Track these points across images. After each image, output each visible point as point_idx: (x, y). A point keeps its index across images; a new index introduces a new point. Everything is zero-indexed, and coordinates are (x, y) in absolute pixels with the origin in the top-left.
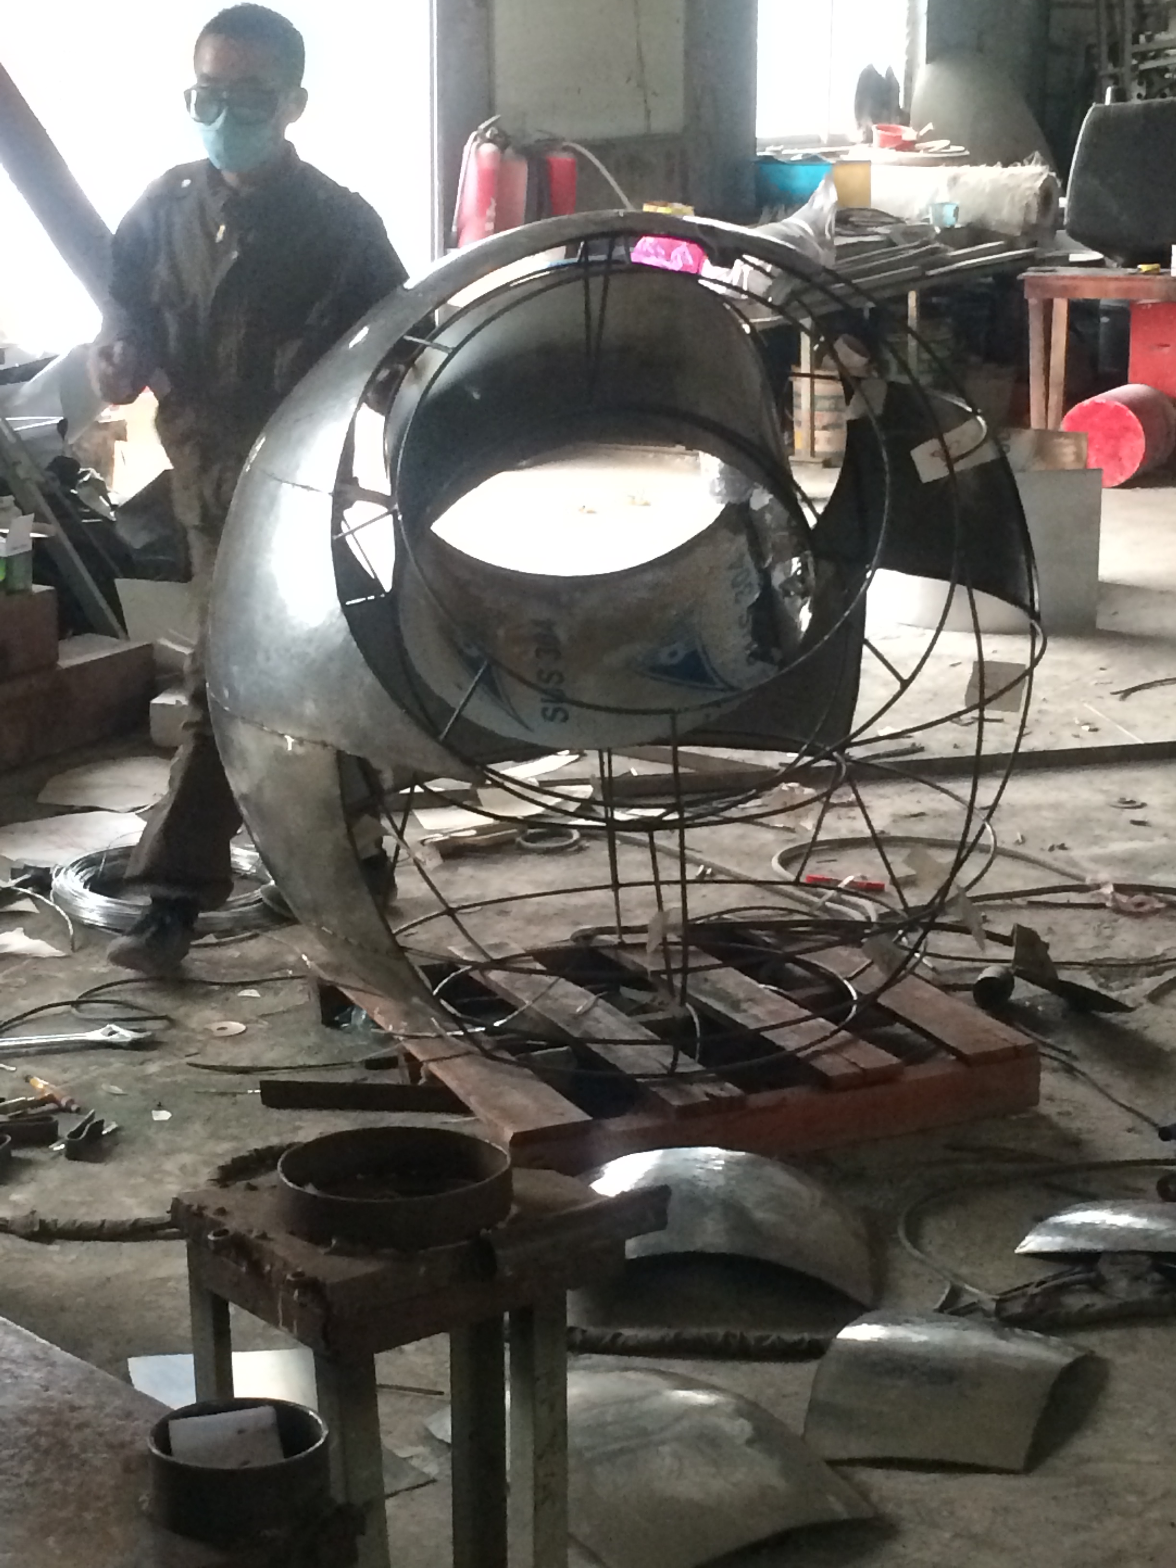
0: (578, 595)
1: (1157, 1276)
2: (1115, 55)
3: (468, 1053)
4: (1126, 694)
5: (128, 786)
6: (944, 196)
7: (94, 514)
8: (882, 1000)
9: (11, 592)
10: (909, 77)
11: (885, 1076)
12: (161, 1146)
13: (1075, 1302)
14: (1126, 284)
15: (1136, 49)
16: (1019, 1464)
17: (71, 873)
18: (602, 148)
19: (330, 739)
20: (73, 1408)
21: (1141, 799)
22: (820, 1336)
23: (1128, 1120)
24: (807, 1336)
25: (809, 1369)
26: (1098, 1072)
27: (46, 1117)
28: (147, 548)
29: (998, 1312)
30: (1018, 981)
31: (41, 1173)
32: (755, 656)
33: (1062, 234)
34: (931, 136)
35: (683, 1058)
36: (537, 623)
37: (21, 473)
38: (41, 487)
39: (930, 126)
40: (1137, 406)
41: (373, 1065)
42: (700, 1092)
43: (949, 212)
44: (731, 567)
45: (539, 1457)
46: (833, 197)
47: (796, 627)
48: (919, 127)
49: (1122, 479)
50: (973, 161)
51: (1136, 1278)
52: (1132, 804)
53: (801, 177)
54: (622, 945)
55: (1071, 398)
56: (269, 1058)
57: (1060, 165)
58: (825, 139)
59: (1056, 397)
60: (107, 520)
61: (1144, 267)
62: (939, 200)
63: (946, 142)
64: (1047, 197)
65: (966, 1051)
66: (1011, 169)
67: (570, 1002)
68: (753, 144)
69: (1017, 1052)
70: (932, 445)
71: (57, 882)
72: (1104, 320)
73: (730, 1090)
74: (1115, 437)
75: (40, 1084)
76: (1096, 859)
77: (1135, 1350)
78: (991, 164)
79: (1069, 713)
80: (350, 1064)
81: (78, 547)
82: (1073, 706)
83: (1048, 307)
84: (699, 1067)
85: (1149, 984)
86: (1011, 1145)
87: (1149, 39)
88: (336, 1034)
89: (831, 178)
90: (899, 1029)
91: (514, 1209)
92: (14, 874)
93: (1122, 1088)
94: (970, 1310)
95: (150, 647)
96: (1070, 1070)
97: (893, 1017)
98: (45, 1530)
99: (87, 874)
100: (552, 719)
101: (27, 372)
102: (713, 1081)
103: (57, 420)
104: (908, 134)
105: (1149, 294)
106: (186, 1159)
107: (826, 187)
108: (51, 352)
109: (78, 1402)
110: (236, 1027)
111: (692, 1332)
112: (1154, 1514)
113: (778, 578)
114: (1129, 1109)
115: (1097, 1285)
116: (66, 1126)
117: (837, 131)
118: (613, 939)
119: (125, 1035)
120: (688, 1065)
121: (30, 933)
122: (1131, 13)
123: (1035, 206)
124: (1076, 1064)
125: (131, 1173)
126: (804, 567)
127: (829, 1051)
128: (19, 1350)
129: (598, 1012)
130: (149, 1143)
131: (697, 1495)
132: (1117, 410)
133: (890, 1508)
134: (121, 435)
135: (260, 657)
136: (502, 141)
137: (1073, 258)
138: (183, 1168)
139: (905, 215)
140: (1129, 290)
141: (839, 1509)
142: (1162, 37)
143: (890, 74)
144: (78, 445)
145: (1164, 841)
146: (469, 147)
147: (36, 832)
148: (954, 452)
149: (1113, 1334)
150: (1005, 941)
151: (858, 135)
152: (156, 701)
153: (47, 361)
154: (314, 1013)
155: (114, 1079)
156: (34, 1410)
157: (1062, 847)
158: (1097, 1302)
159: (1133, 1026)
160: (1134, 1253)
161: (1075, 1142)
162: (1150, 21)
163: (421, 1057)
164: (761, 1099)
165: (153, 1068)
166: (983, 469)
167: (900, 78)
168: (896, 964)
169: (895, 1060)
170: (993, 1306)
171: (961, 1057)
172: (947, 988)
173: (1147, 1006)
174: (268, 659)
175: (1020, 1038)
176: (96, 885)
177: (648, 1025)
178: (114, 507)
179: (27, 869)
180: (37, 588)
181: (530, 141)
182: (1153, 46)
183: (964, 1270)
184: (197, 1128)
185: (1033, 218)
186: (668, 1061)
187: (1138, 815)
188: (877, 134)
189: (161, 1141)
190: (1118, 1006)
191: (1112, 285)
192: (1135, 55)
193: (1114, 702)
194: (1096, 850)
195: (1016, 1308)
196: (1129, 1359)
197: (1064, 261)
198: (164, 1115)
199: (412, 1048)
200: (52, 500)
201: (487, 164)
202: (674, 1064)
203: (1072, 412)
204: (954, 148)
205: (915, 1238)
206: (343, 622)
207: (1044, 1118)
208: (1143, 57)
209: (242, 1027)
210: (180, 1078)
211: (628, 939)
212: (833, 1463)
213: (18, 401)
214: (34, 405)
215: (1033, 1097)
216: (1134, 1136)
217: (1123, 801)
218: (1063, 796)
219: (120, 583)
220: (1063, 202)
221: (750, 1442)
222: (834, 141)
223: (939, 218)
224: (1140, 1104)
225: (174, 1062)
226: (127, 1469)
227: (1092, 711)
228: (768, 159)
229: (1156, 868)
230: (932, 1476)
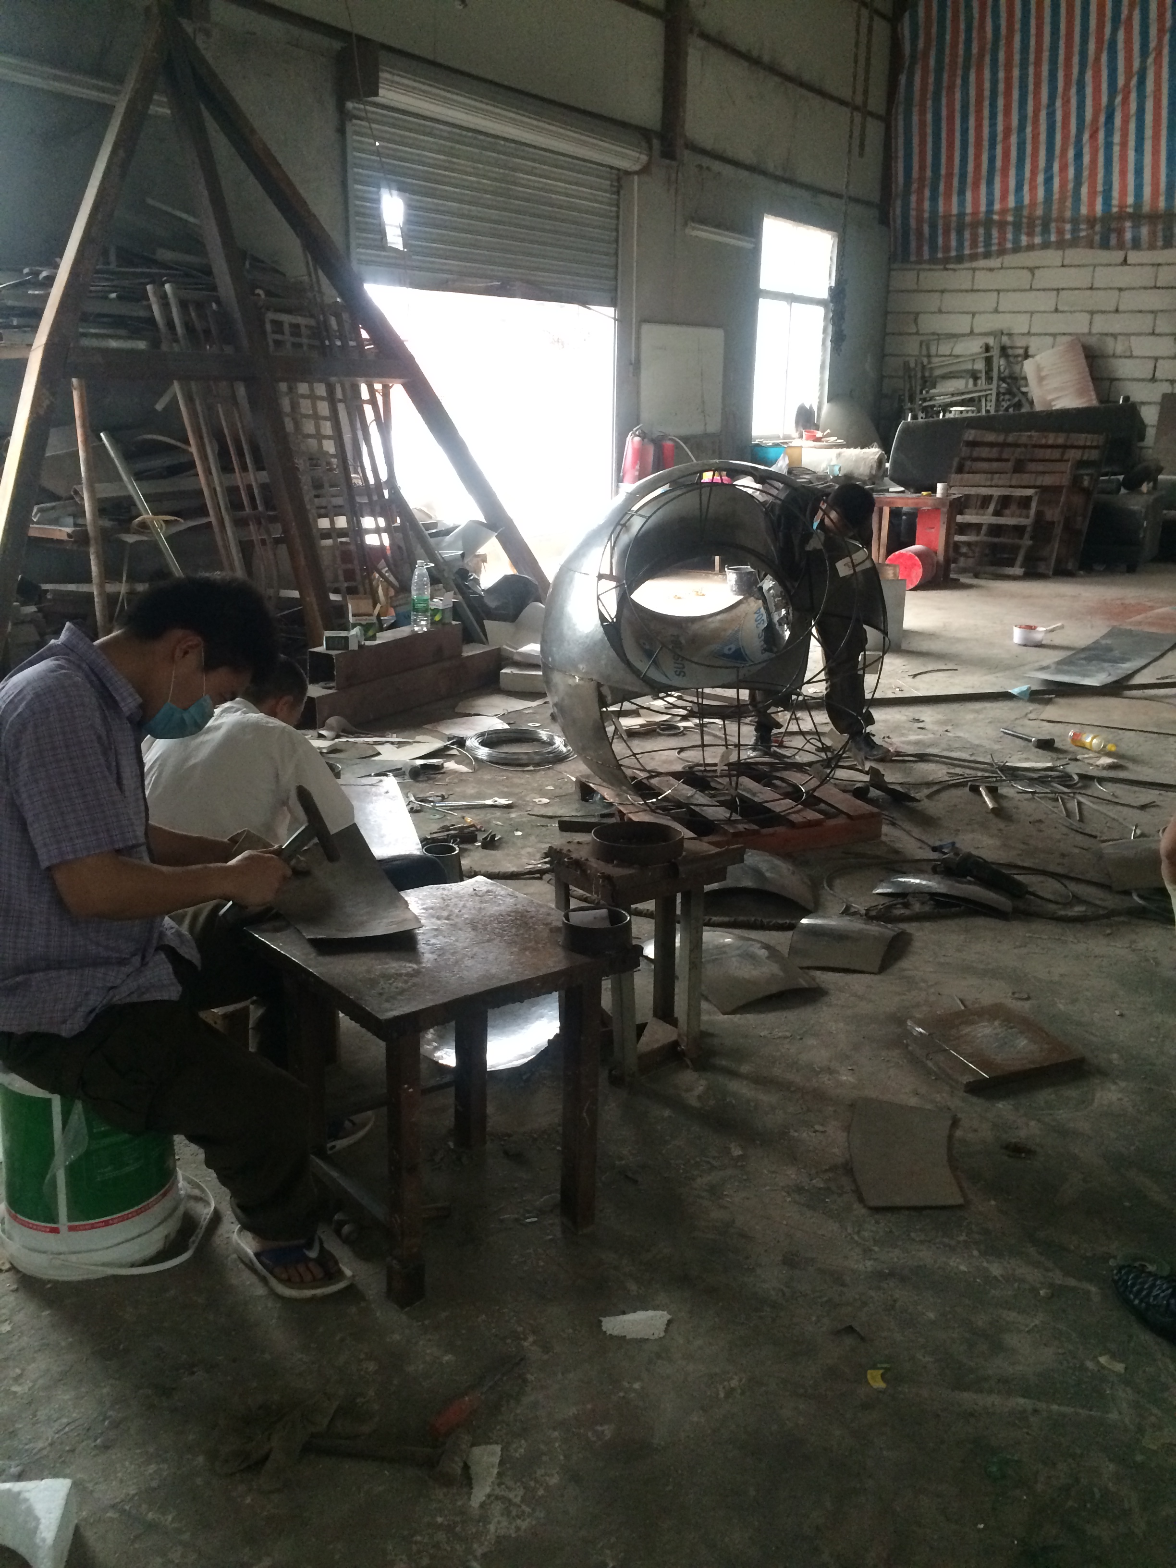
0: (689, 624)
1: (932, 902)
2: (912, 400)
3: (645, 810)
4: (915, 676)
5: (493, 706)
6: (834, 462)
7: (475, 593)
8: (815, 794)
9: (444, 624)
10: (820, 409)
11: (817, 823)
12: (519, 845)
13: (899, 911)
14: (916, 500)
15: (922, 396)
16: (876, 970)
17: (473, 739)
18: (686, 439)
19: (595, 677)
20: (527, 912)
21: (922, 719)
22: (794, 922)
23: (919, 844)
24: (788, 921)
25: (790, 933)
26: (908, 826)
27: (473, 832)
28: (496, 608)
29: (866, 915)
30: (871, 789)
31: (472, 853)
32: (765, 650)
33: (886, 479)
34: (829, 435)
35: (734, 814)
36: (672, 635)
37: (446, 575)
38: (454, 580)
39: (828, 431)
40: (919, 554)
41: (603, 816)
42: (741, 827)
43: (836, 469)
44: (755, 613)
45: (691, 951)
46: (787, 461)
47: (783, 637)
48: (823, 432)
49: (912, 587)
50: (848, 446)
51: (923, 903)
52: (918, 721)
53: (772, 453)
54: (705, 770)
55: (889, 552)
56: (560, 812)
57: (886, 447)
58: (781, 436)
59: (883, 551)
60: (480, 595)
61: (924, 493)
62: (832, 463)
63: (836, 438)
64: (880, 462)
65: (851, 814)
66: (864, 450)
67: (684, 792)
68: (750, 437)
69: (872, 815)
70: (847, 560)
71: (468, 743)
72: (904, 517)
73: (755, 827)
74: (909, 568)
75: (469, 820)
76: (903, 743)
77: (923, 930)
78: (855, 448)
79: (890, 684)
80: (594, 816)
81: (469, 606)
82: (891, 681)
83: (881, 511)
84: (740, 818)
85: (926, 792)
86: (869, 852)
87: (927, 392)
88: (587, 804)
89: (785, 454)
90: (822, 806)
91: (684, 853)
92: (449, 739)
93: (916, 832)
94: (855, 914)
95: (499, 650)
96: (893, 824)
97: (820, 800)
98: (526, 949)
99: (480, 740)
100: (679, 675)
101: (447, 532)
102: (745, 823)
103: (461, 552)
104: (819, 434)
105: (926, 504)
106: (529, 850)
107: (784, 457)
108: (457, 523)
109: (529, 910)
110: (546, 801)
111: (741, 918)
112: (932, 990)
113: (776, 618)
114: (920, 840)
115: (906, 905)
116: (481, 836)
117: (787, 433)
118: (702, 768)
119: (503, 801)
120: (735, 817)
121: (457, 763)
122: (919, 382)
123: (875, 466)
124: (897, 822)
125: (508, 855)
126: (788, 613)
127: (794, 813)
128: (503, 892)
129: (697, 796)
130: (514, 843)
131: (747, 976)
132: (911, 556)
133: (823, 985)
134: (485, 561)
135: (566, 644)
136: (643, 436)
137: (891, 490)
138: (529, 853)
139: (817, 470)
140: (917, 504)
141: (803, 983)
142: (933, 391)
143: (811, 407)
144: (467, 564)
145: (932, 736)
146: (629, 438)
147: (456, 723)
148: (856, 562)
149: (914, 924)
150: (867, 773)
151: (795, 434)
152: (503, 671)
153: (457, 527)
154: (577, 796)
155: (498, 819)
156: (511, 912)
157: (888, 737)
158: (907, 912)
159: (920, 808)
160: (922, 893)
161: (897, 852)
162: (928, 384)
163: (625, 812)
164: (765, 831)
165: (513, 815)
166: (865, 572)
167: (815, 409)
168: (823, 777)
169: (822, 817)
170: (864, 912)
171: (848, 816)
172: (844, 791)
173: (926, 800)
174: (569, 644)
175: (876, 810)
176: (484, 744)
177: (717, 801)
178: (483, 590)
179: (454, 737)
180: (454, 623)
181: (654, 436)
182: (928, 395)
183: (851, 899)
184: (533, 838)
185: (874, 472)
186: (728, 815)
187: (921, 725)
188: (804, 434)
189: (519, 843)
190: (914, 800)
191: (910, 501)
192: (920, 399)
193: (910, 679)
194: (903, 739)
195: (873, 913)
196: (920, 933)
197: (887, 491)
198: (519, 833)
199: (621, 808)
200: (458, 587)
201: (636, 446)
202: (731, 816)
203: (890, 557)
204: (839, 441)
205: (831, 886)
206: (601, 629)
207: (884, 843)
208: (924, 400)
209: (548, 801)
210: (524, 819)
211: (708, 768)
212: (802, 968)
213: (444, 544)
214: (450, 546)
215: (879, 835)
216: (921, 850)
217: (914, 719)
218: (889, 717)
219: (487, 623)
220: (888, 465)
221: (768, 958)
222: (785, 438)
223: (832, 471)
224: (923, 838)
225: (522, 813)
226: (551, 930)
227: (900, 683)
228: (757, 445)
229: (929, 746)
230: (840, 974)
